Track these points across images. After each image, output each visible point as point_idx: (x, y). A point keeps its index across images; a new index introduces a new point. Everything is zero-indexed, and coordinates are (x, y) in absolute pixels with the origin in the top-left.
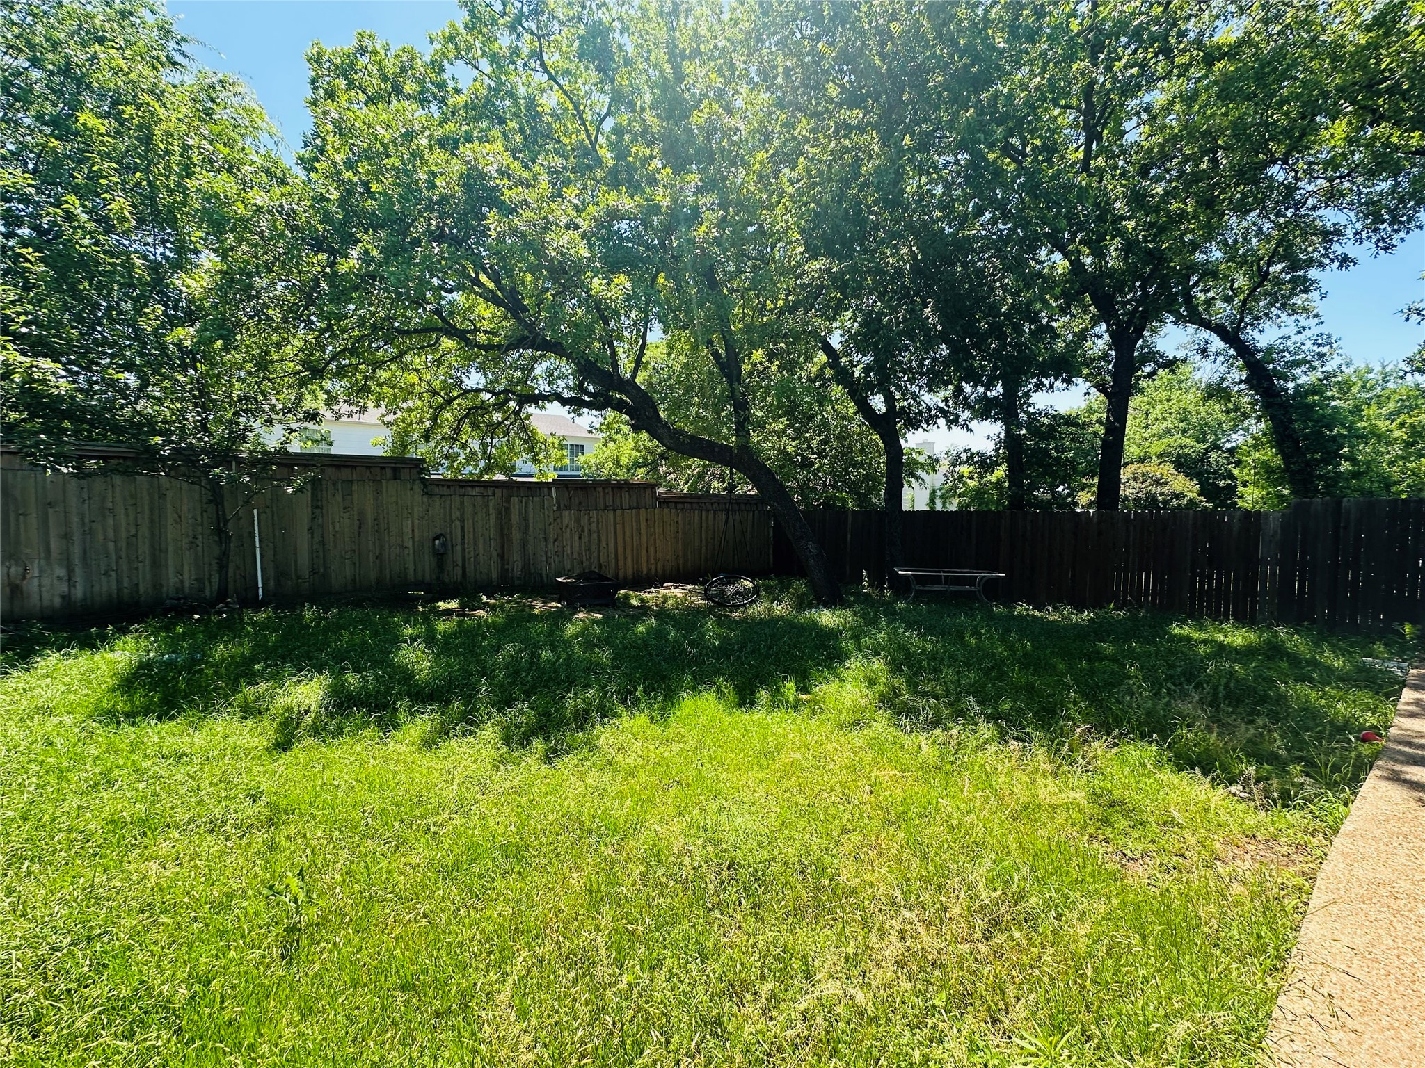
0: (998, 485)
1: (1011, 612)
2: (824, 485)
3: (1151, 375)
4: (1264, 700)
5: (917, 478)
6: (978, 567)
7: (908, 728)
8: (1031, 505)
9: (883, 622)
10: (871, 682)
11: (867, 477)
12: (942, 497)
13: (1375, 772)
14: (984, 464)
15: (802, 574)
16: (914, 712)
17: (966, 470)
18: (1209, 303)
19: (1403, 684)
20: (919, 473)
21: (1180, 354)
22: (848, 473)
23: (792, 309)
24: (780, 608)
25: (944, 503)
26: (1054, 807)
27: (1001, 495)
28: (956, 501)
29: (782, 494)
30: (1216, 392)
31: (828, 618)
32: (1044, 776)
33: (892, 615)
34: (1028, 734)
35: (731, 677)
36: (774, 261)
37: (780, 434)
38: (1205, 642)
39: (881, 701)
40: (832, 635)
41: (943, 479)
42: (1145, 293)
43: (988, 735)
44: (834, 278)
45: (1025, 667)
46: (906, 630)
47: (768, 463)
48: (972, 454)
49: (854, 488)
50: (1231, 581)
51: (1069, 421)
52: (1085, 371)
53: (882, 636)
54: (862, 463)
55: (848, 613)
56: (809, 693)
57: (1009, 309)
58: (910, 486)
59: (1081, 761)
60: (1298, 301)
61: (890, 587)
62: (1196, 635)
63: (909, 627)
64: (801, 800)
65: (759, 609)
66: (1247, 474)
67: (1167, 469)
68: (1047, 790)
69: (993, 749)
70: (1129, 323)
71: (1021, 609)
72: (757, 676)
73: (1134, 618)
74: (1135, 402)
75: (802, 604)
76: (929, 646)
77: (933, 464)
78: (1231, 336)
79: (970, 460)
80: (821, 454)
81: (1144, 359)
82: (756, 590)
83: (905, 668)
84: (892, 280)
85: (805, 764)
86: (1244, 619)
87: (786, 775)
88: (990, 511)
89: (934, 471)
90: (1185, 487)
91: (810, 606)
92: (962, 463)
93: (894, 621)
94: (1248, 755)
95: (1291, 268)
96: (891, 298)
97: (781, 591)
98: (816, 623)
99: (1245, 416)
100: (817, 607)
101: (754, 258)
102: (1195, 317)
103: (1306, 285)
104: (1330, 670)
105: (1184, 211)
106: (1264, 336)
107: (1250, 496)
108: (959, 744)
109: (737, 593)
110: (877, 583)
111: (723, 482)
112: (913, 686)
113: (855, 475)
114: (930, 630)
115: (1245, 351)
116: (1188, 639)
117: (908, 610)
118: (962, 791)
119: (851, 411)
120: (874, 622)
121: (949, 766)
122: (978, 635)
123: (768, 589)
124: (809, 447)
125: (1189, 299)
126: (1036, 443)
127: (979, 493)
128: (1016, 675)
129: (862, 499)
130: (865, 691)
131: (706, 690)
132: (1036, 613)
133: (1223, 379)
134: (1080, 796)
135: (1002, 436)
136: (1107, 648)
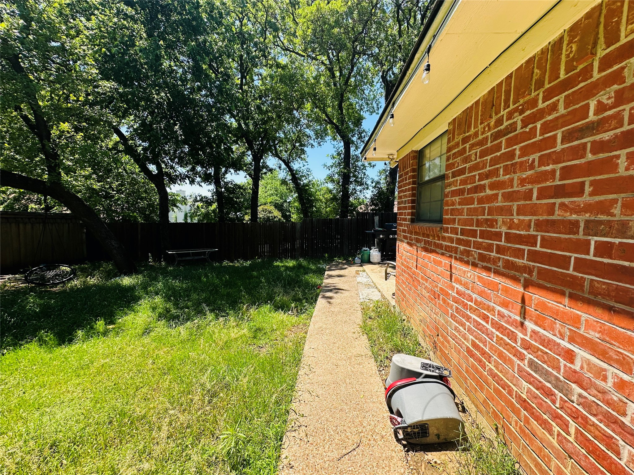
0: (214, 211)
1: (221, 265)
2: (122, 209)
3: (265, 173)
4: (297, 282)
5: (177, 207)
6: (207, 247)
7: (174, 326)
8: (228, 220)
9: (161, 278)
10: (154, 309)
11: (149, 205)
12: (190, 217)
13: (320, 297)
14: (207, 202)
15: (108, 259)
16: (178, 317)
17: (200, 204)
18: (281, 151)
19: (325, 271)
20: (178, 204)
21: (274, 167)
22: (137, 203)
23: (92, 105)
24: (92, 280)
25: (191, 219)
26: (236, 339)
27: (215, 216)
28: (196, 218)
29: (92, 214)
30: (284, 182)
31: (126, 281)
32: (233, 328)
33: (165, 273)
34: (227, 313)
35: (51, 329)
36: (75, 71)
37: (87, 177)
38: (283, 266)
39: (160, 317)
40: (131, 289)
41: (189, 208)
42: (263, 143)
43: (211, 318)
44: (121, 95)
45: (226, 286)
46: (173, 280)
47: (79, 195)
48: (202, 197)
49: (142, 211)
50: (288, 246)
51: (240, 187)
52: (245, 168)
53: (160, 285)
54: (145, 198)
55: (140, 276)
56: (114, 324)
57: (215, 137)
58: (173, 211)
59: (246, 318)
60: (302, 156)
61: (164, 260)
62: (281, 264)
63: (175, 278)
64: (110, 384)
65: (76, 283)
66: (293, 210)
67: (272, 208)
68: (234, 333)
69: (213, 323)
70: (258, 152)
71: (225, 263)
72: (75, 323)
73: (263, 261)
74: (261, 183)
75: (109, 275)
76: (184, 286)
77: (184, 201)
78: (287, 164)
79: (201, 200)
80: (119, 191)
81: (264, 167)
82: (73, 272)
83: (172, 298)
84: (157, 107)
85: (111, 363)
86: (293, 258)
87: (99, 373)
88: (211, 223)
89: (185, 204)
90: (277, 214)
91: (115, 276)
92: (197, 201)
93: (167, 276)
94: (293, 301)
95: (301, 145)
96: (157, 116)
97: (94, 270)
98: (119, 285)
99: (291, 191)
100: (120, 276)
101: (58, 63)
102: (277, 155)
103: (303, 152)
104: (311, 269)
105: (273, 117)
106: (295, 166)
107: (294, 217)
108: (198, 326)
109: (56, 275)
110: (157, 259)
111: (40, 204)
112: (176, 305)
113: (142, 204)
114: (185, 278)
115: (291, 170)
116: (279, 266)
117: (174, 270)
118: (200, 346)
119: (137, 170)
120: (155, 279)
121: (194, 337)
122: (206, 276)
123: (83, 270)
124: (111, 187)
125: (276, 149)
126: (228, 195)
127: (207, 215)
128: (223, 291)
129: (146, 217)
130: (150, 314)
131: (27, 342)
132: (231, 264)
133: (286, 178)
134: (245, 331)
135: (215, 190)
136: (255, 273)
